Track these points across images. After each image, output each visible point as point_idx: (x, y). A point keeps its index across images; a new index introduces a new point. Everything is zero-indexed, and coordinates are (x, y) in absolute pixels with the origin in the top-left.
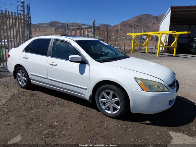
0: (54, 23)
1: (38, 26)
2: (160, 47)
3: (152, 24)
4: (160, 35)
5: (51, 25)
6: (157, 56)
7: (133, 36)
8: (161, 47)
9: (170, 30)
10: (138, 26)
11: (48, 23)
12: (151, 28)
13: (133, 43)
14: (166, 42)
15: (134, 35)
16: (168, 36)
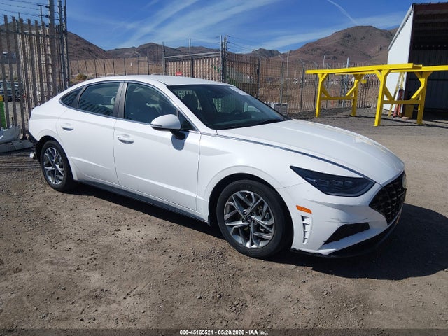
0: (149, 48)
1: (117, 55)
2: (383, 102)
3: (378, 49)
4: (384, 73)
5: (144, 52)
6: (376, 124)
7: (320, 76)
8: (386, 102)
9: (409, 62)
10: (343, 53)
11: (137, 47)
12: (375, 58)
13: (321, 93)
14: (401, 91)
15: (322, 73)
16: (405, 76)
